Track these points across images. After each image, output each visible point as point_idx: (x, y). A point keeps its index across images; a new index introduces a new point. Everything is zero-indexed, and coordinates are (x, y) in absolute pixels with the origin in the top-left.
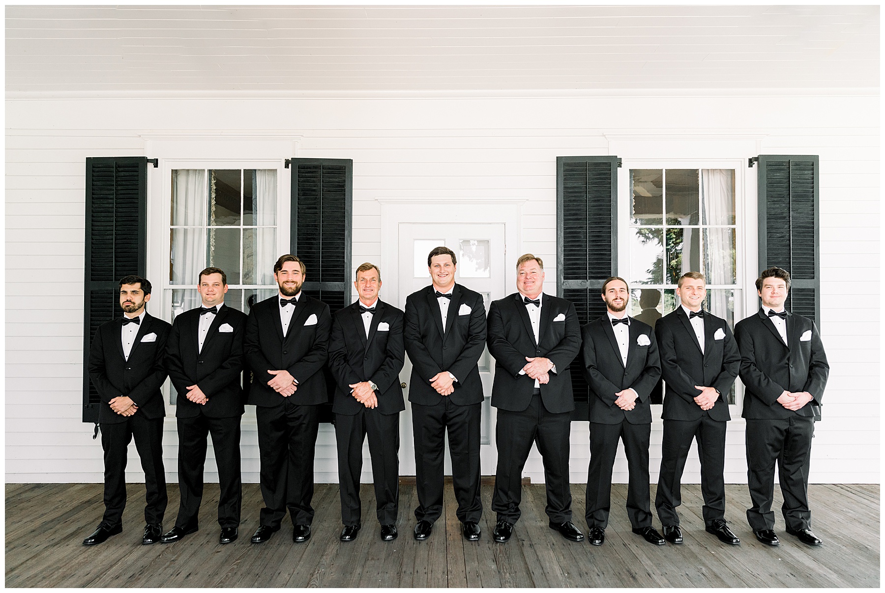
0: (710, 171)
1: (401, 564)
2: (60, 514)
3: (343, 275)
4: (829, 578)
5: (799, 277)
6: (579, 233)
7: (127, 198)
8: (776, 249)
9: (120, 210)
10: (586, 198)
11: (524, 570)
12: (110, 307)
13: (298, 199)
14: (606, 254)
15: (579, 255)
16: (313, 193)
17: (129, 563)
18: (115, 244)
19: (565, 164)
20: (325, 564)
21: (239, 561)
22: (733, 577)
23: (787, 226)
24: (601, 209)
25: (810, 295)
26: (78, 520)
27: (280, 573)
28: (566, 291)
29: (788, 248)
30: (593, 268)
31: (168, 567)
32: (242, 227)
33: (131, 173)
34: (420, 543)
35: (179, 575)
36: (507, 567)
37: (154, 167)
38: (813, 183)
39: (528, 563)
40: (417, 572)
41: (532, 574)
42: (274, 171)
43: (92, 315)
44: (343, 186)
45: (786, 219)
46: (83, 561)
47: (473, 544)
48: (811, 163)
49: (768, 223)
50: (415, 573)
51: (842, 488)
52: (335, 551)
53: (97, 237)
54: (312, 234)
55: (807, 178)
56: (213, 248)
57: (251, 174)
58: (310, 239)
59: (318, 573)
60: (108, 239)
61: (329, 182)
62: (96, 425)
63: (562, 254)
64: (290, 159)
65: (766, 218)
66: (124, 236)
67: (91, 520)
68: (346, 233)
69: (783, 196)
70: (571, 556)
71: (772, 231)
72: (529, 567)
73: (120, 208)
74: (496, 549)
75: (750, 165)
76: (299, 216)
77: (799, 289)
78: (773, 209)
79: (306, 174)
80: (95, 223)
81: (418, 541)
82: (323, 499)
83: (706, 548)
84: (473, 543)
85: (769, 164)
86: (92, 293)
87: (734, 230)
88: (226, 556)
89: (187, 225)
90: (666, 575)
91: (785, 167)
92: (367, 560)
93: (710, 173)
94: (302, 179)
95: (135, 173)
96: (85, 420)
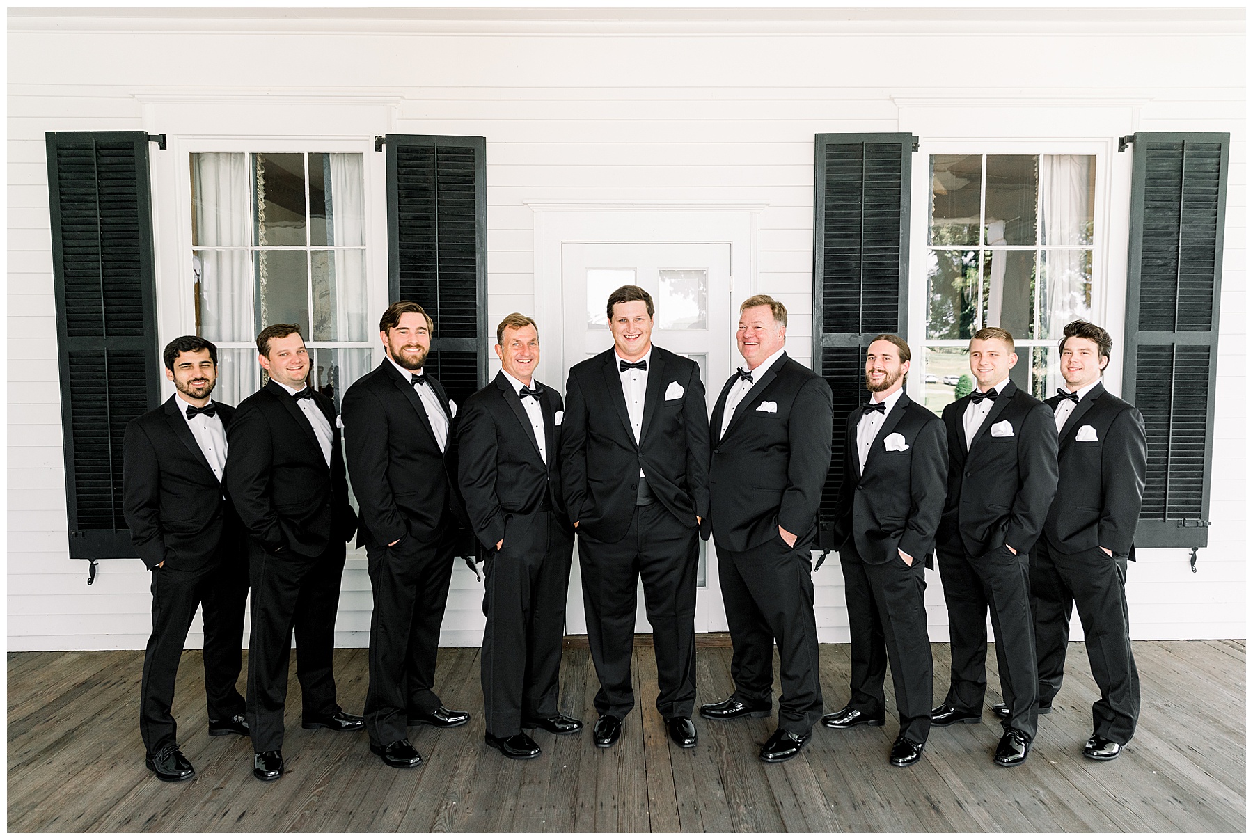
0: (1054, 158)
1: (576, 792)
2: (39, 705)
3: (475, 327)
4: (1231, 804)
5: (1187, 328)
6: (848, 258)
7: (118, 201)
8: (1155, 283)
9: (108, 220)
10: (861, 201)
11: (766, 798)
12: (101, 378)
13: (399, 203)
14: (889, 292)
15: (848, 294)
16: (423, 192)
17: (146, 794)
18: (103, 275)
19: (828, 146)
20: (457, 792)
21: (321, 789)
22: (1088, 805)
23: (1173, 247)
24: (884, 220)
25: (1202, 356)
26: (67, 717)
27: (386, 809)
28: (826, 350)
29: (1173, 282)
30: (868, 315)
31: (209, 800)
32: (309, 248)
33: (122, 159)
34: (603, 752)
35: (226, 816)
36: (740, 795)
37: (161, 148)
38: (1218, 179)
39: (773, 786)
40: (602, 804)
41: (780, 805)
42: (358, 156)
43: (73, 392)
44: (472, 182)
45: (1171, 234)
46: (73, 791)
47: (686, 754)
48: (1217, 146)
49: (1144, 242)
50: (599, 807)
51: (1232, 646)
52: (471, 769)
53: (74, 265)
54: (423, 260)
55: (1209, 169)
56: (264, 281)
57: (320, 161)
58: (420, 268)
59: (446, 808)
60: (92, 269)
61: (449, 174)
62: (92, 564)
63: (821, 292)
64: (384, 136)
65: (1142, 235)
66: (118, 264)
67: (89, 716)
68: (478, 258)
69: (1169, 199)
70: (838, 772)
71: (1150, 256)
72: (774, 793)
73: (107, 216)
74: (722, 761)
75: (1121, 149)
76: (402, 231)
77: (1186, 347)
78: (1154, 219)
79: (411, 162)
80: (68, 242)
81: (601, 750)
82: (452, 674)
83: (1042, 754)
84: (686, 750)
85: (1151, 147)
86: (70, 355)
87: (1089, 254)
88: (301, 779)
89: (221, 245)
90: (986, 805)
91: (1176, 153)
92: (522, 784)
93: (1054, 161)
94: (404, 169)
95: (129, 160)
96: (73, 555)
